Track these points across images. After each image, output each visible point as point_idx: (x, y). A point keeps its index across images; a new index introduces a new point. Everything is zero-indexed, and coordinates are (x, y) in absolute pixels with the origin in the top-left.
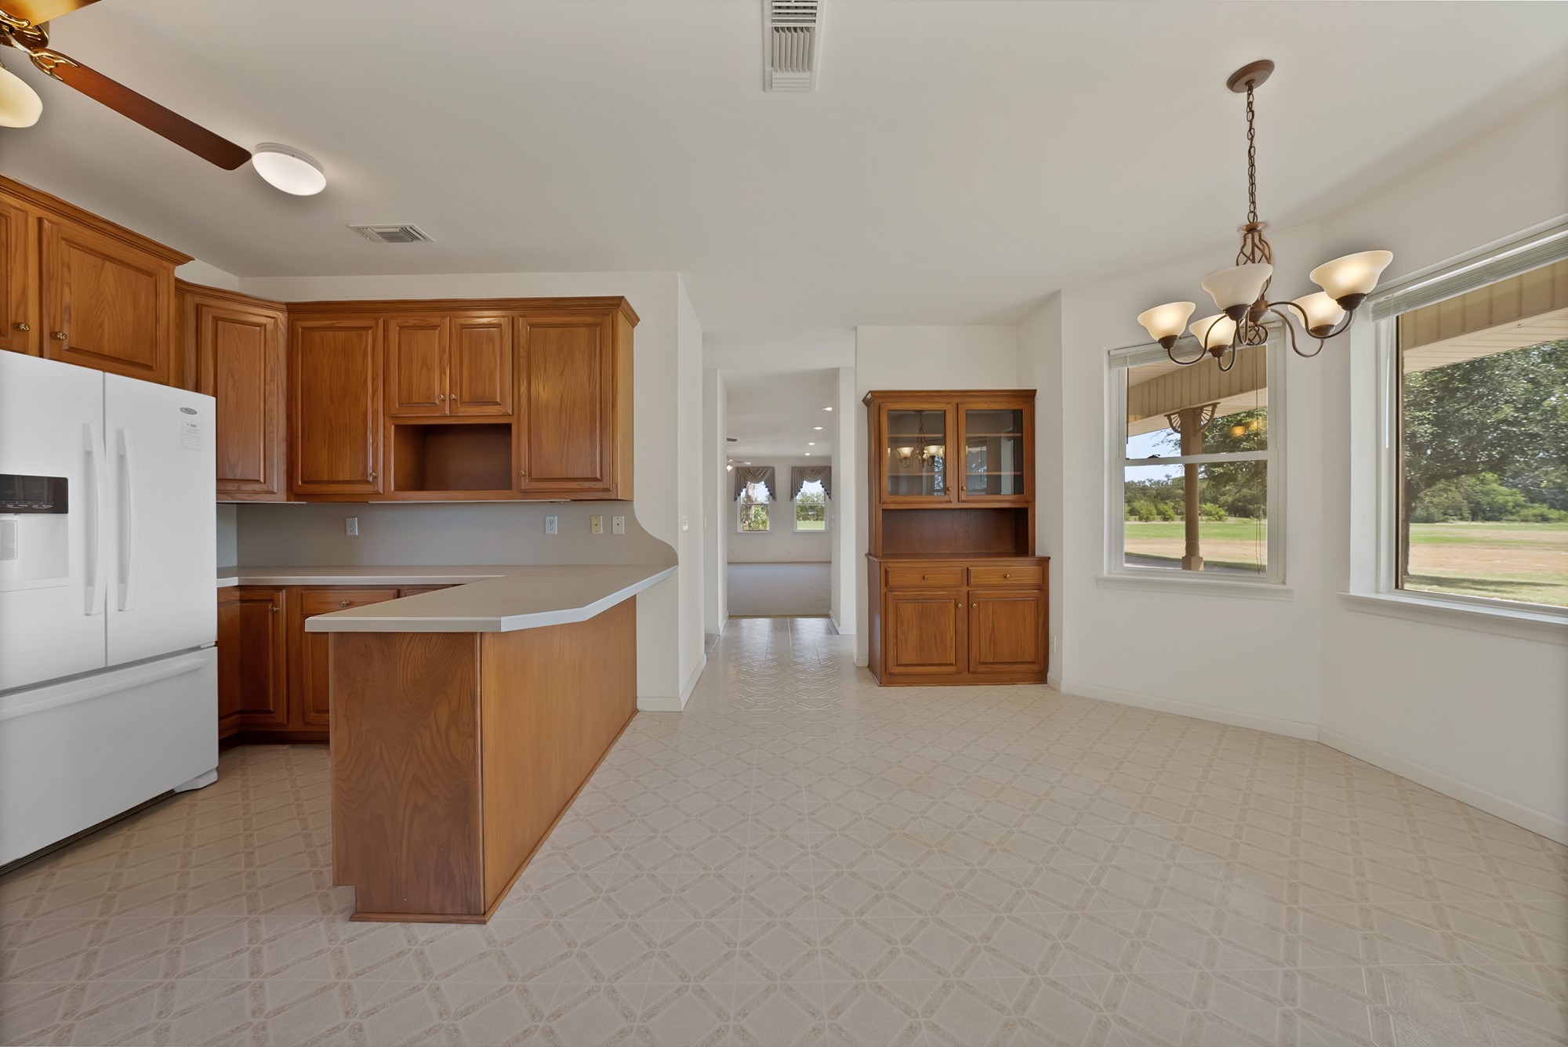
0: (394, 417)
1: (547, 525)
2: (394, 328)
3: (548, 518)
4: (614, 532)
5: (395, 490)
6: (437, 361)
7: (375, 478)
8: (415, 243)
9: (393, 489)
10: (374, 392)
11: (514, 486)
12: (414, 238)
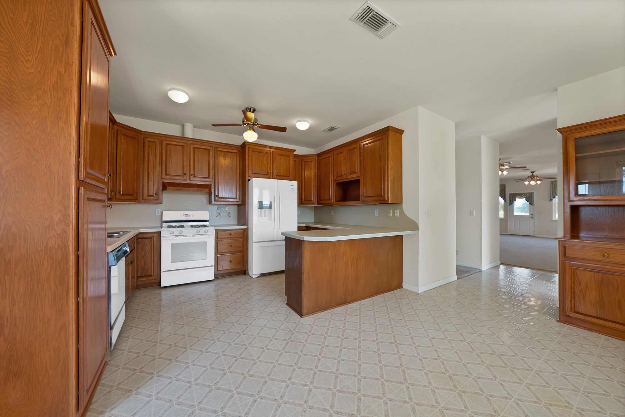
0: (335, 181)
1: (375, 213)
2: (335, 155)
3: (375, 210)
4: (395, 216)
5: (336, 202)
6: (343, 162)
7: (331, 198)
8: (336, 129)
9: (335, 201)
10: (331, 174)
11: (360, 200)
12: (335, 128)
